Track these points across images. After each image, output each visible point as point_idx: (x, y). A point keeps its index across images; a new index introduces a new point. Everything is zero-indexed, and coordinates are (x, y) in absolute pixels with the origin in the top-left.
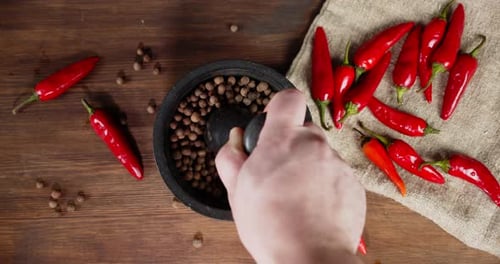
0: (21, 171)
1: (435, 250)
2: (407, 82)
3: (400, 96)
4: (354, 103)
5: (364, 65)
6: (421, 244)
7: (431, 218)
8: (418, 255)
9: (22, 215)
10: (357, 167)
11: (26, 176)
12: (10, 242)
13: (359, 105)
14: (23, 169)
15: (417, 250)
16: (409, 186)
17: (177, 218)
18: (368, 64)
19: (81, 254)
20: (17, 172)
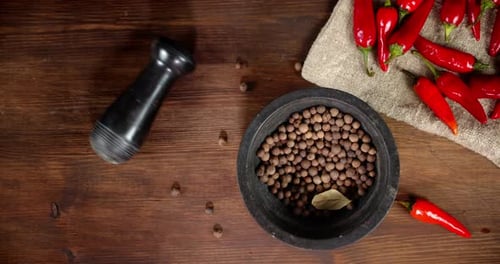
0: (70, 108)
1: (482, 187)
2: (456, 19)
3: (448, 34)
4: (399, 44)
5: (408, 7)
6: (469, 181)
7: (485, 154)
8: (465, 192)
9: (72, 151)
10: (408, 106)
11: (75, 112)
12: (60, 177)
13: (404, 47)
14: (72, 105)
15: (464, 186)
16: (461, 122)
17: (224, 155)
18: (411, 6)
19: (129, 189)
20: (66, 108)
